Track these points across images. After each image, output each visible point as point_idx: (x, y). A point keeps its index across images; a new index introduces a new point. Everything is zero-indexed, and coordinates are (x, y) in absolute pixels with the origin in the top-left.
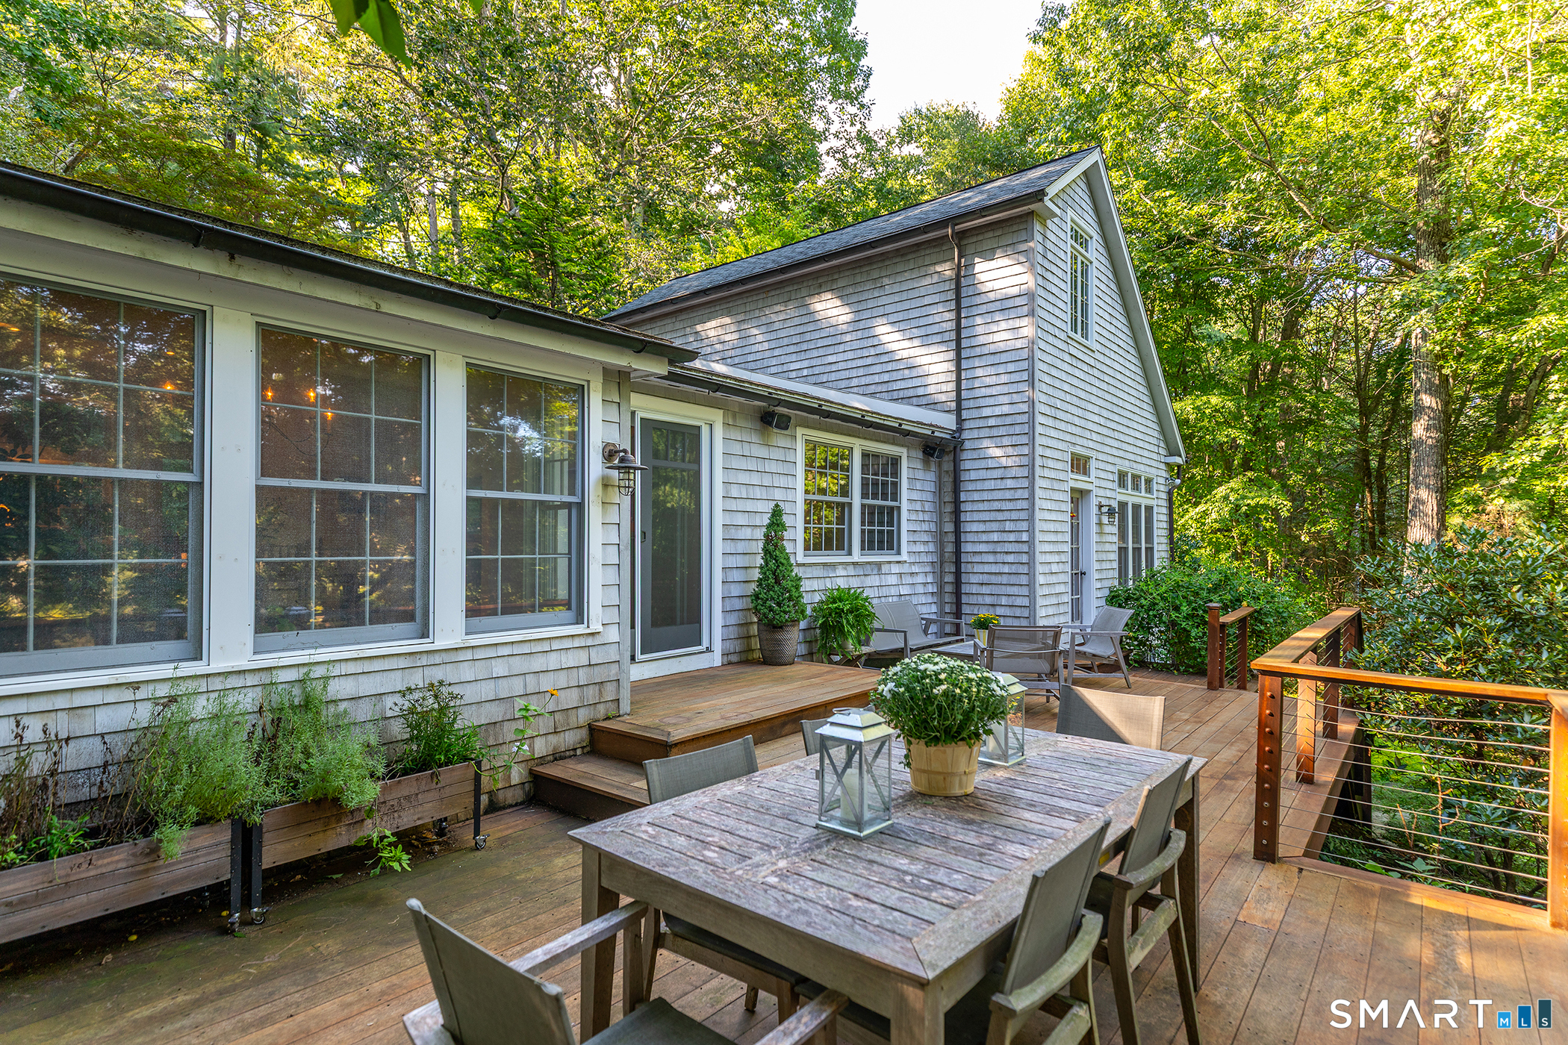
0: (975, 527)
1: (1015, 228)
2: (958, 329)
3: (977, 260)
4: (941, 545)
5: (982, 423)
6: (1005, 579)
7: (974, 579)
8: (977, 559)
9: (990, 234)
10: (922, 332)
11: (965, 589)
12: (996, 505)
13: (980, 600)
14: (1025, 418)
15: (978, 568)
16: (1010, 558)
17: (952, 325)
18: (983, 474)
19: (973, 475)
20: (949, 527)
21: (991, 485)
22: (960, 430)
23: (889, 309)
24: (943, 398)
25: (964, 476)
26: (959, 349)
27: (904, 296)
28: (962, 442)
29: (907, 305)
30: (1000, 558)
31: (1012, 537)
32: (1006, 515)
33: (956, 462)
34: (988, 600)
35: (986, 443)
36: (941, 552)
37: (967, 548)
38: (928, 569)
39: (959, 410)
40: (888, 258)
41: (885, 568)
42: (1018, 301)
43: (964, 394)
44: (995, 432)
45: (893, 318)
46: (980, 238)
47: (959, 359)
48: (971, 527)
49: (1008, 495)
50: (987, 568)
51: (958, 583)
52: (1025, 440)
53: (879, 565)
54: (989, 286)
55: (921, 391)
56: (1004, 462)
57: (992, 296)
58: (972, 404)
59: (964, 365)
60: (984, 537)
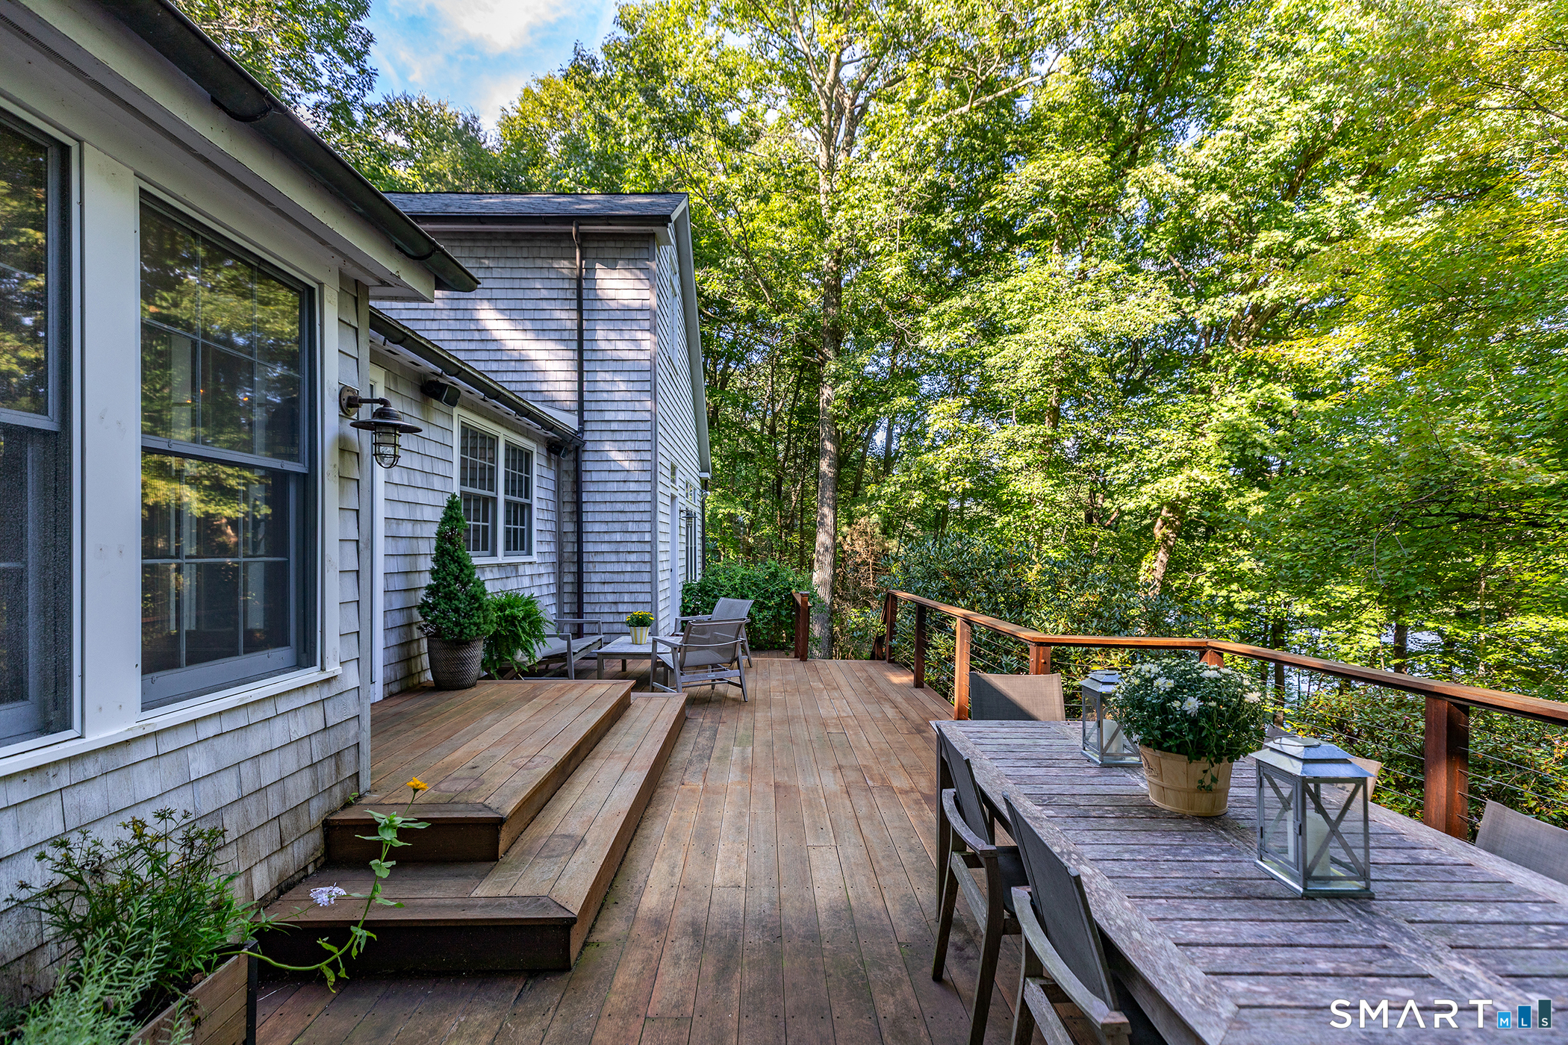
0: (597, 528)
1: (637, 244)
2: (581, 330)
3: (598, 266)
4: (560, 545)
5: (604, 426)
6: (627, 578)
7: (595, 578)
8: (599, 558)
9: (612, 244)
10: (538, 325)
11: (587, 588)
12: (619, 507)
13: (602, 598)
14: (648, 426)
15: (599, 568)
16: (633, 557)
17: (574, 325)
18: (604, 476)
19: (595, 477)
20: (569, 527)
21: (614, 487)
22: (582, 431)
23: (496, 294)
24: (563, 396)
25: (586, 477)
26: (580, 350)
27: (516, 284)
28: (584, 442)
29: (519, 294)
30: (622, 557)
31: (635, 537)
32: (629, 517)
33: (578, 462)
34: (610, 598)
35: (607, 446)
36: (560, 552)
37: (588, 548)
38: (550, 570)
39: (581, 411)
40: (496, 239)
41: (521, 569)
42: (639, 315)
43: (587, 396)
44: (618, 436)
45: (501, 305)
46: (602, 244)
47: (581, 361)
48: (593, 526)
49: (631, 497)
50: (609, 568)
51: (579, 583)
52: (647, 446)
53: (516, 566)
54: (611, 294)
55: (537, 387)
56: (626, 465)
57: (613, 305)
58: (593, 406)
59: (586, 366)
60: (607, 538)
